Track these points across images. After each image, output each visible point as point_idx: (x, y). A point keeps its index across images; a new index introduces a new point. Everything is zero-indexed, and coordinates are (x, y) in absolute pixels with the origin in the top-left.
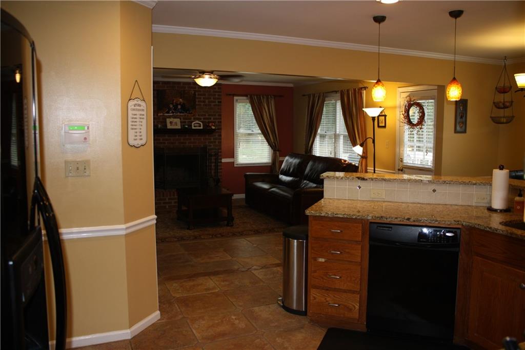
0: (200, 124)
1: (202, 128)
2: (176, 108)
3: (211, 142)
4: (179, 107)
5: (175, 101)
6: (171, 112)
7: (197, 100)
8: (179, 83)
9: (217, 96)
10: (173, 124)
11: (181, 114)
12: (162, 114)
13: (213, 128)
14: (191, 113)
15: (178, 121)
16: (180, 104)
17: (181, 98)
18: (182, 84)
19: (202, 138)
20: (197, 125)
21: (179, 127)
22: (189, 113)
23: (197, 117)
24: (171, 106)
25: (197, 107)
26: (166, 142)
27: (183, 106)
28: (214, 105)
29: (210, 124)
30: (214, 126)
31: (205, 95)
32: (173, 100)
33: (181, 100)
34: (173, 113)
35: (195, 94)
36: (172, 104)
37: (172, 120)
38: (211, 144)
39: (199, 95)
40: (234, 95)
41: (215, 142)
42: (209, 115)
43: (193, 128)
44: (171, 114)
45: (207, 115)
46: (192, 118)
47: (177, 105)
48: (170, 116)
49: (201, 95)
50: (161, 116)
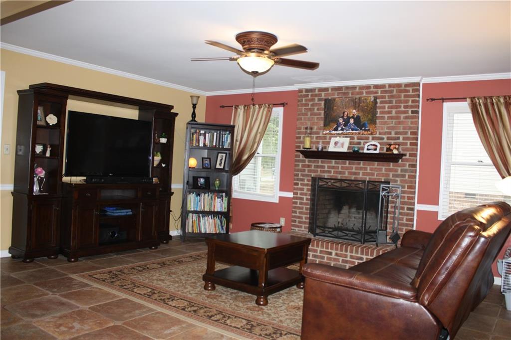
0: (377, 146)
1: (377, 152)
2: (347, 123)
3: (397, 176)
4: (352, 121)
5: (346, 114)
6: (340, 128)
7: (378, 110)
8: (354, 87)
9: (410, 103)
10: (339, 145)
11: (354, 131)
12: (328, 132)
13: (395, 152)
14: (369, 130)
15: (346, 141)
16: (353, 117)
17: (355, 109)
18: (357, 89)
19: (384, 168)
20: (373, 147)
21: (345, 150)
22: (365, 130)
23: (378, 135)
24: (341, 120)
25: (378, 121)
26: (333, 170)
27: (357, 120)
28: (406, 118)
29: (392, 147)
30: (398, 149)
31: (391, 102)
32: (344, 113)
33: (354, 111)
34: (342, 129)
35: (375, 102)
36: (343, 117)
37: (338, 139)
38: (397, 179)
39: (381, 103)
40: (443, 100)
41: (404, 176)
42: (396, 133)
43: (365, 151)
44: (341, 132)
45: (393, 133)
46: (371, 137)
47: (349, 118)
48: (339, 134)
49: (385, 102)
50: (326, 134)
